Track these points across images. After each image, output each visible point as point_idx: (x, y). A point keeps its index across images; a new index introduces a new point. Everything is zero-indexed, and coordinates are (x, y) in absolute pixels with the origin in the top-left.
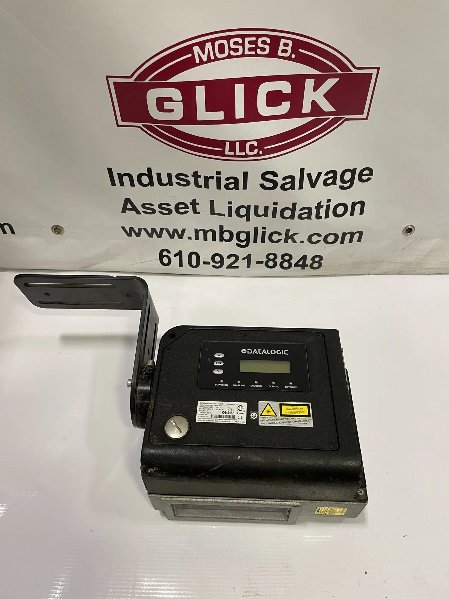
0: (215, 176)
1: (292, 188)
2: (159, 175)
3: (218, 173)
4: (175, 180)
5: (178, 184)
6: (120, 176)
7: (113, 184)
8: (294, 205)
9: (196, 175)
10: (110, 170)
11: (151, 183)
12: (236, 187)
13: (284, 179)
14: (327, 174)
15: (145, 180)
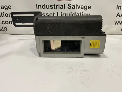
0: (58, 5)
1: (74, 8)
2: (47, 6)
3: (59, 4)
4: (50, 7)
5: (51, 8)
6: (39, 6)
7: (37, 8)
8: (75, 13)
9: (54, 5)
10: (37, 4)
11: (45, 8)
12: (63, 8)
13: (73, 6)
14: (81, 6)
15: (44, 7)
